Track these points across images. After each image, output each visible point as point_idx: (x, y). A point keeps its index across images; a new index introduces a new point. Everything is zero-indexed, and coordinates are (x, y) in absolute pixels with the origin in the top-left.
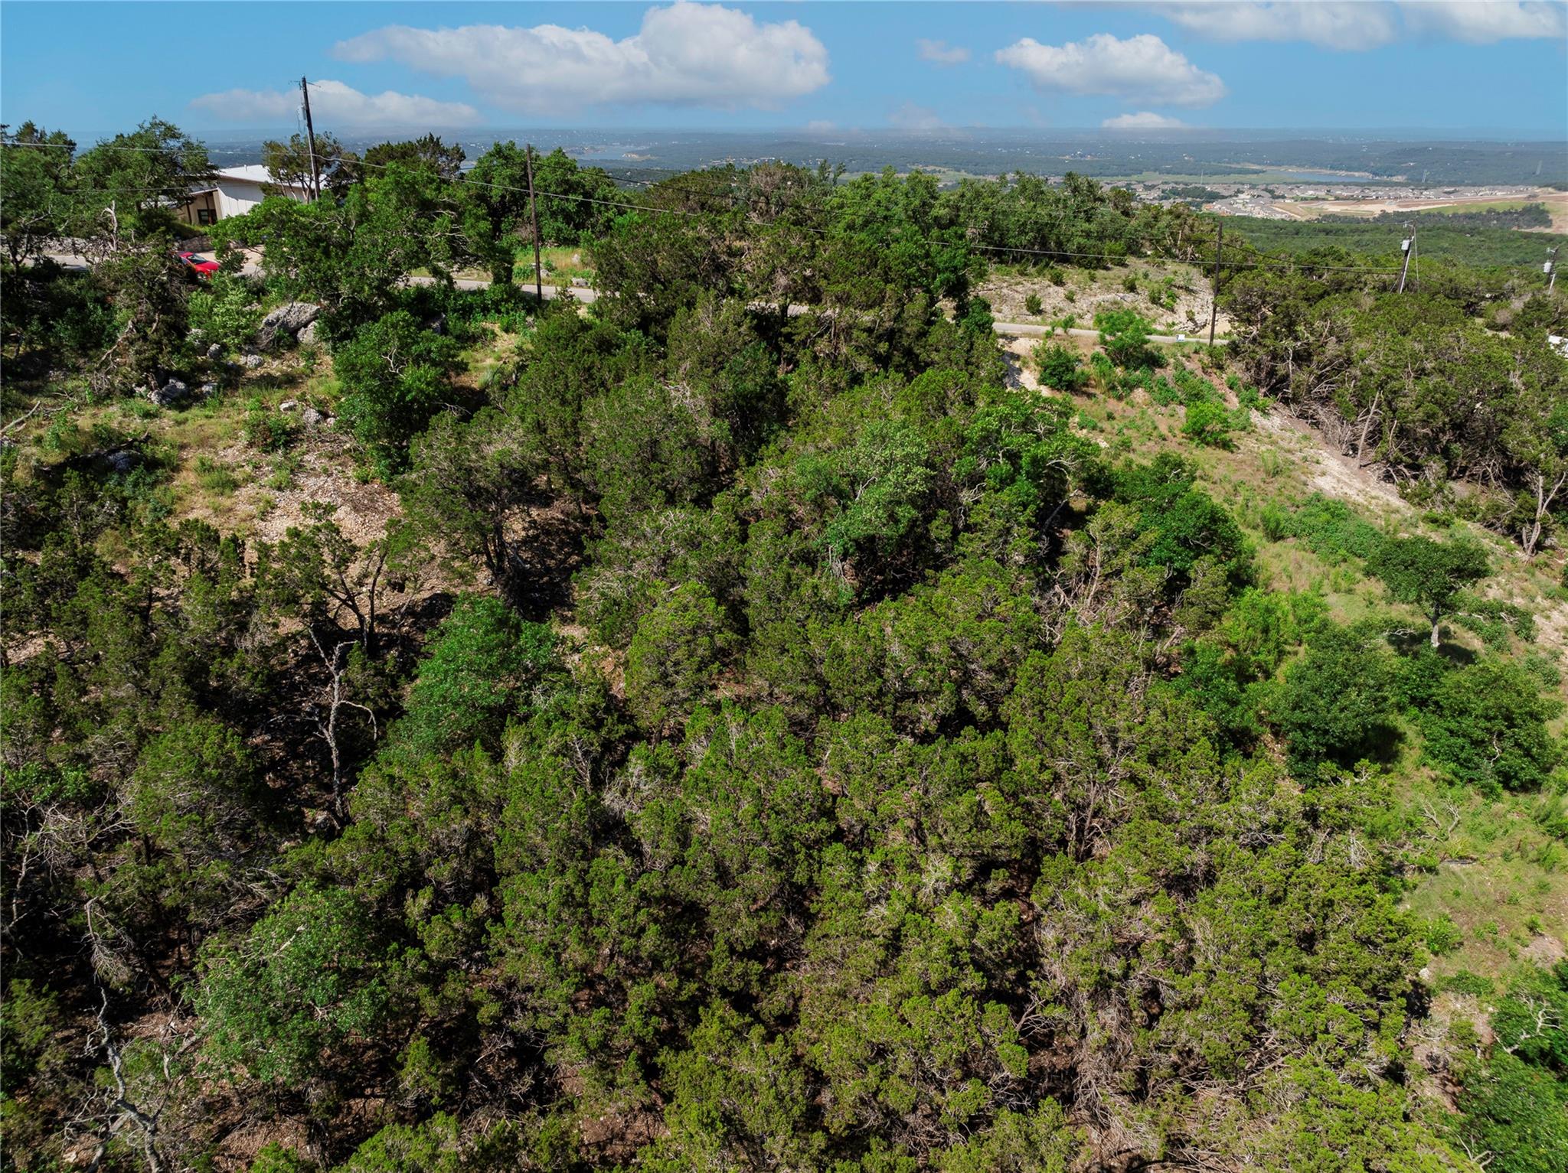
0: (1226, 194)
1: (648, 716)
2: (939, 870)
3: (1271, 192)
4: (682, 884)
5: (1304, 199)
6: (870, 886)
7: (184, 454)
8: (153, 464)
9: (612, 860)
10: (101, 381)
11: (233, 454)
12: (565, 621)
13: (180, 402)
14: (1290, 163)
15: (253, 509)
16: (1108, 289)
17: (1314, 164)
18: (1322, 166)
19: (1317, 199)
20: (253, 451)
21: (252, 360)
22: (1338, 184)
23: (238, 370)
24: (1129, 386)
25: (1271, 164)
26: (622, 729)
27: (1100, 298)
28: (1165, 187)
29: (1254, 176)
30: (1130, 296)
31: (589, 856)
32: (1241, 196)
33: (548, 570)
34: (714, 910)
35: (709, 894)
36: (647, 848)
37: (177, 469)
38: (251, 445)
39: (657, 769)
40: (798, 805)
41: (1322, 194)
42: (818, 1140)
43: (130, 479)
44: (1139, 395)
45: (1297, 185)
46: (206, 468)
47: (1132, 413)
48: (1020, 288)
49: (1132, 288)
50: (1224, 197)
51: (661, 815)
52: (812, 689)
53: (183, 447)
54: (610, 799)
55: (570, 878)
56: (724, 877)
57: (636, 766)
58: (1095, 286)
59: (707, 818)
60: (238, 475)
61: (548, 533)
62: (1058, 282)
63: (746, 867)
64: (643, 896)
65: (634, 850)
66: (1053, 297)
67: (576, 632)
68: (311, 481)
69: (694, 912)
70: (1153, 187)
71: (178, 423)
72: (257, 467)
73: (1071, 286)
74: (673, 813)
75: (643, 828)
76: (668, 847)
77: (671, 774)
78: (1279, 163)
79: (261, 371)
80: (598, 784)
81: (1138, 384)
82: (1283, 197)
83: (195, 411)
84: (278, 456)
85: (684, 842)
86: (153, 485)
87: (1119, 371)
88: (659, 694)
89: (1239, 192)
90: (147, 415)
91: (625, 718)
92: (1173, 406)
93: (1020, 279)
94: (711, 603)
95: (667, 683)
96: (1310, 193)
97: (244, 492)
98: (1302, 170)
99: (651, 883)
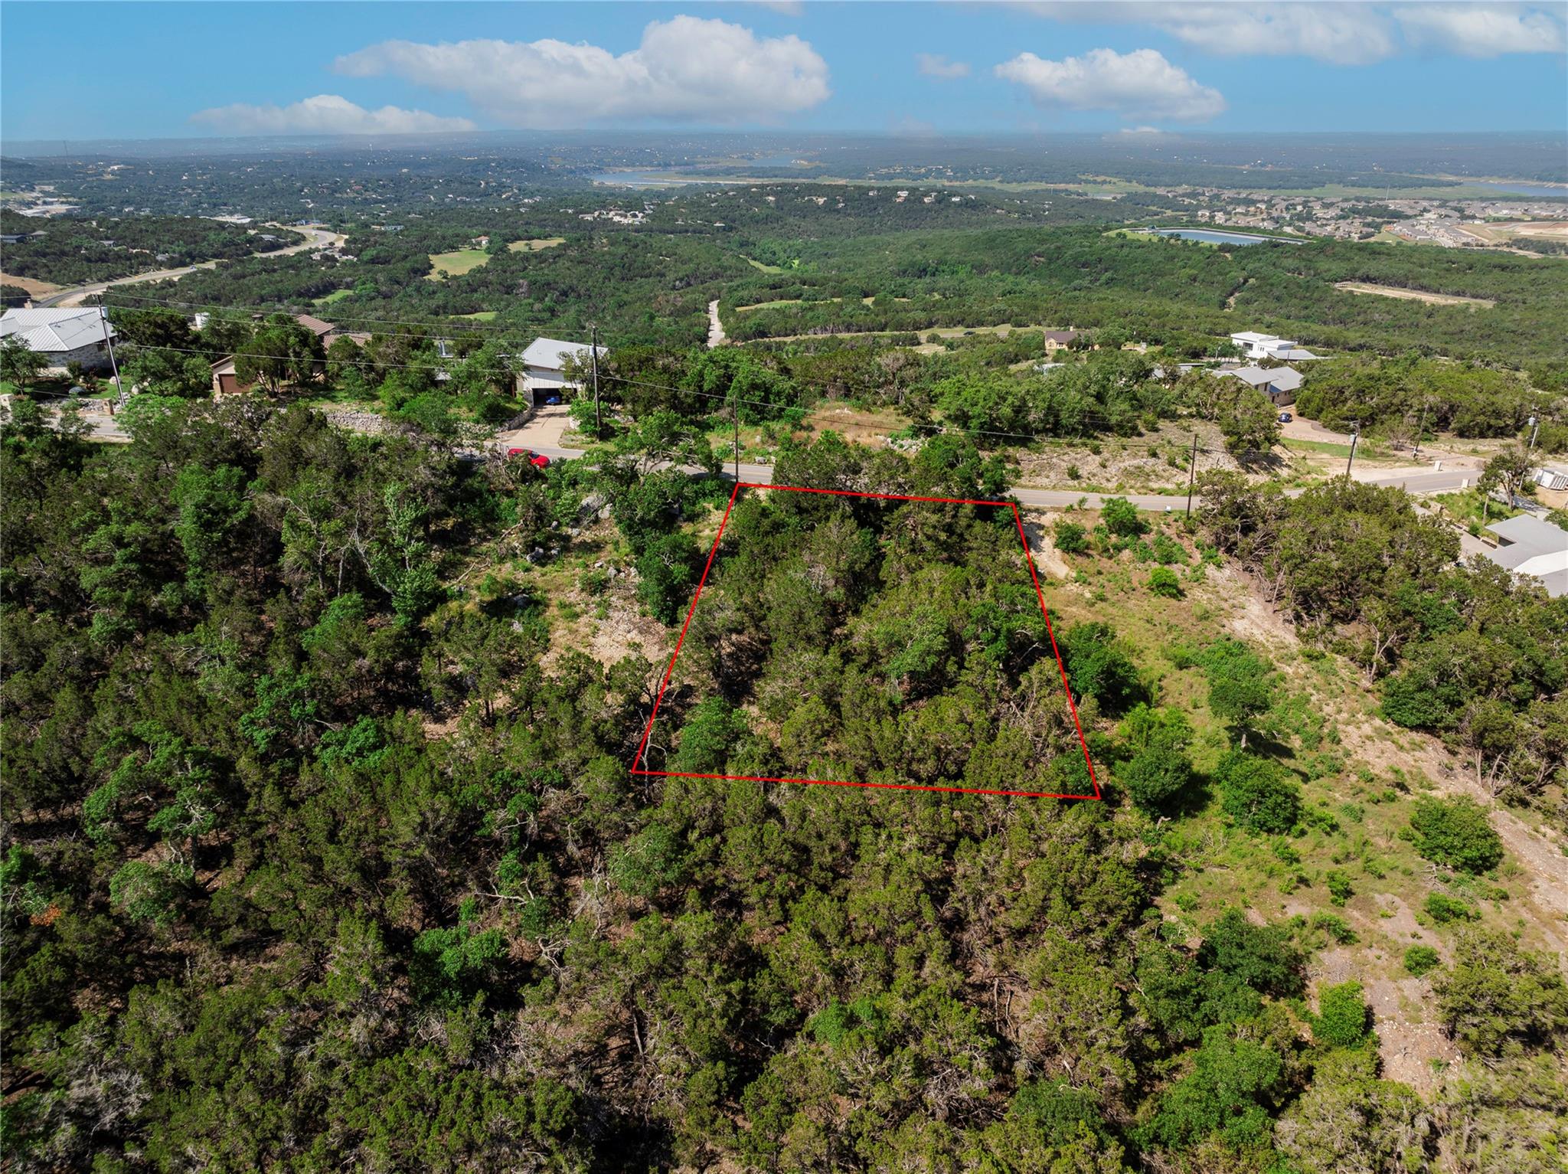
0: (1410, 212)
1: (791, 760)
2: (913, 840)
3: (1460, 210)
4: (801, 838)
5: (1497, 220)
6: (881, 845)
7: (549, 596)
8: (537, 603)
9: (772, 824)
10: (503, 549)
11: (573, 596)
12: (749, 703)
13: (542, 561)
14: (1491, 174)
15: (588, 630)
16: (1135, 456)
17: (1519, 175)
18: (1528, 177)
19: (1511, 220)
20: (583, 594)
21: (574, 532)
22: (1540, 200)
23: (568, 538)
24: (1119, 549)
25: (1471, 175)
26: (778, 765)
27: (1127, 463)
28: (1345, 205)
29: (1449, 189)
30: (1152, 461)
31: (763, 822)
32: (1427, 215)
33: (741, 673)
34: (814, 850)
35: (812, 843)
36: (787, 821)
37: (547, 606)
38: (583, 590)
39: (793, 787)
40: (854, 807)
41: (1517, 214)
42: (848, 939)
43: (527, 612)
44: (1126, 554)
45: (1492, 200)
46: (563, 606)
47: (1116, 569)
48: (1066, 458)
49: (1154, 455)
50: (1408, 217)
51: (794, 807)
52: (868, 754)
53: (548, 591)
54: (772, 798)
55: (755, 830)
56: (820, 837)
57: (784, 786)
58: (1125, 453)
59: (815, 810)
60: (578, 609)
61: (741, 650)
62: (1096, 451)
63: (828, 832)
64: (785, 840)
65: (782, 821)
66: (1088, 464)
67: (754, 710)
68: (616, 614)
69: (806, 850)
70: (1332, 204)
71: (543, 575)
72: (587, 605)
73: (1106, 455)
74: (799, 806)
75: (786, 813)
76: (796, 821)
77: (798, 789)
78: (1478, 174)
79: (580, 539)
80: (766, 791)
81: (1126, 546)
82: (1473, 217)
83: (549, 568)
84: (597, 598)
85: (803, 819)
86: (537, 616)
87: (1114, 538)
88: (798, 751)
89: (1425, 210)
90: (527, 570)
91: (780, 759)
92: (1149, 562)
93: (1068, 450)
94: (823, 708)
95: (800, 745)
96: (1504, 213)
97: (583, 619)
98: (1504, 181)
99: (789, 835)
